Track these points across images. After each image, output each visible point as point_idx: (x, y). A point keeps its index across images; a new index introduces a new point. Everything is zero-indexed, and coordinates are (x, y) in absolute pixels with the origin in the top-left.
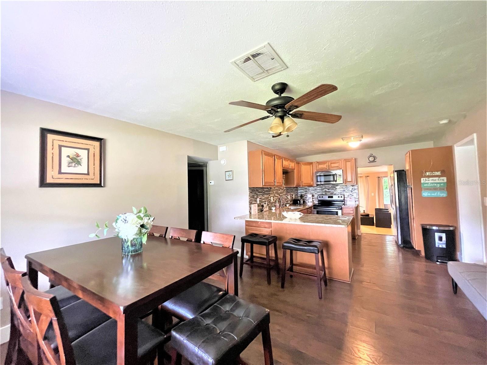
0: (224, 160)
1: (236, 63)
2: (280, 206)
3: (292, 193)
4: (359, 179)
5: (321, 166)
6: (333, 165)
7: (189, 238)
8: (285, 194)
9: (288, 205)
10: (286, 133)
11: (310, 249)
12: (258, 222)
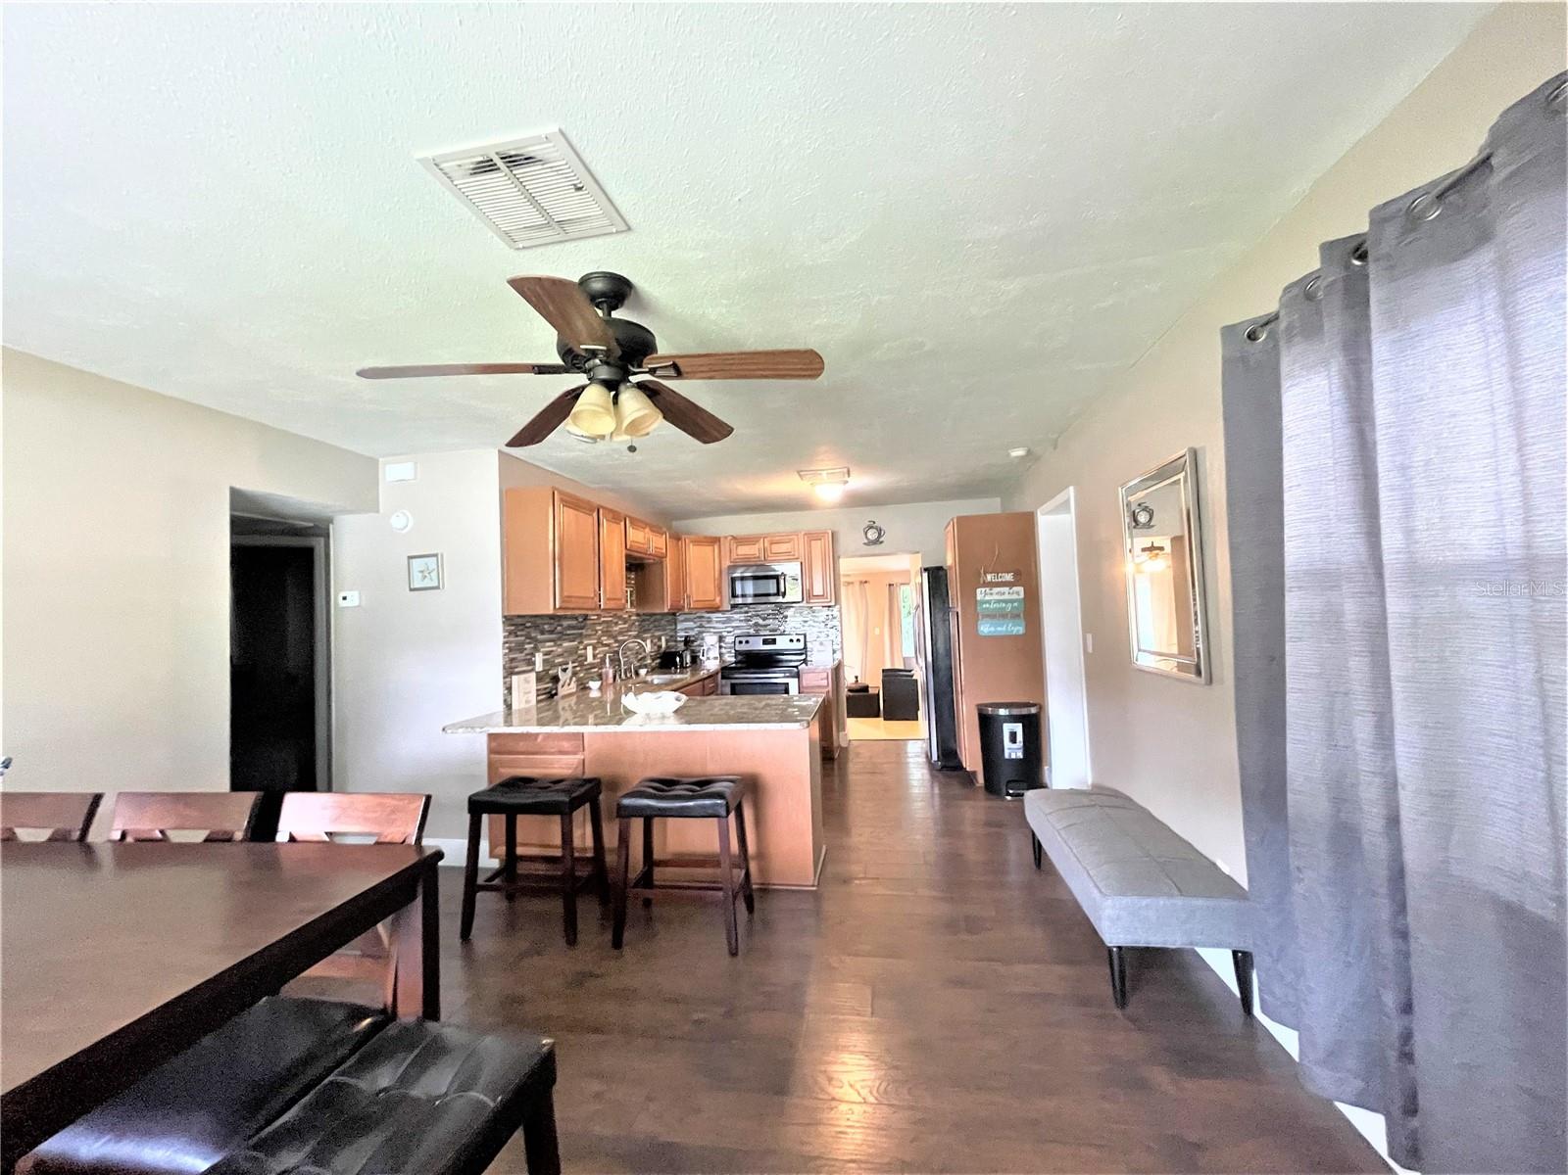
0: (404, 514)
1: (442, 166)
2: (617, 677)
3: (657, 634)
4: (843, 590)
5: (744, 550)
6: (776, 548)
7: (217, 828)
8: (635, 637)
9: (643, 672)
10: (627, 438)
11: (703, 807)
12: (537, 735)
